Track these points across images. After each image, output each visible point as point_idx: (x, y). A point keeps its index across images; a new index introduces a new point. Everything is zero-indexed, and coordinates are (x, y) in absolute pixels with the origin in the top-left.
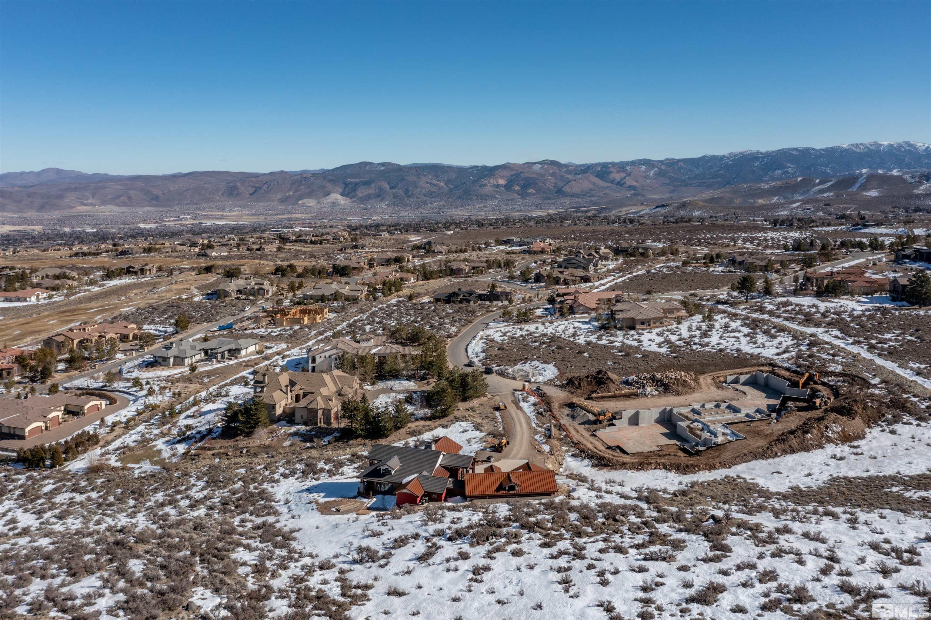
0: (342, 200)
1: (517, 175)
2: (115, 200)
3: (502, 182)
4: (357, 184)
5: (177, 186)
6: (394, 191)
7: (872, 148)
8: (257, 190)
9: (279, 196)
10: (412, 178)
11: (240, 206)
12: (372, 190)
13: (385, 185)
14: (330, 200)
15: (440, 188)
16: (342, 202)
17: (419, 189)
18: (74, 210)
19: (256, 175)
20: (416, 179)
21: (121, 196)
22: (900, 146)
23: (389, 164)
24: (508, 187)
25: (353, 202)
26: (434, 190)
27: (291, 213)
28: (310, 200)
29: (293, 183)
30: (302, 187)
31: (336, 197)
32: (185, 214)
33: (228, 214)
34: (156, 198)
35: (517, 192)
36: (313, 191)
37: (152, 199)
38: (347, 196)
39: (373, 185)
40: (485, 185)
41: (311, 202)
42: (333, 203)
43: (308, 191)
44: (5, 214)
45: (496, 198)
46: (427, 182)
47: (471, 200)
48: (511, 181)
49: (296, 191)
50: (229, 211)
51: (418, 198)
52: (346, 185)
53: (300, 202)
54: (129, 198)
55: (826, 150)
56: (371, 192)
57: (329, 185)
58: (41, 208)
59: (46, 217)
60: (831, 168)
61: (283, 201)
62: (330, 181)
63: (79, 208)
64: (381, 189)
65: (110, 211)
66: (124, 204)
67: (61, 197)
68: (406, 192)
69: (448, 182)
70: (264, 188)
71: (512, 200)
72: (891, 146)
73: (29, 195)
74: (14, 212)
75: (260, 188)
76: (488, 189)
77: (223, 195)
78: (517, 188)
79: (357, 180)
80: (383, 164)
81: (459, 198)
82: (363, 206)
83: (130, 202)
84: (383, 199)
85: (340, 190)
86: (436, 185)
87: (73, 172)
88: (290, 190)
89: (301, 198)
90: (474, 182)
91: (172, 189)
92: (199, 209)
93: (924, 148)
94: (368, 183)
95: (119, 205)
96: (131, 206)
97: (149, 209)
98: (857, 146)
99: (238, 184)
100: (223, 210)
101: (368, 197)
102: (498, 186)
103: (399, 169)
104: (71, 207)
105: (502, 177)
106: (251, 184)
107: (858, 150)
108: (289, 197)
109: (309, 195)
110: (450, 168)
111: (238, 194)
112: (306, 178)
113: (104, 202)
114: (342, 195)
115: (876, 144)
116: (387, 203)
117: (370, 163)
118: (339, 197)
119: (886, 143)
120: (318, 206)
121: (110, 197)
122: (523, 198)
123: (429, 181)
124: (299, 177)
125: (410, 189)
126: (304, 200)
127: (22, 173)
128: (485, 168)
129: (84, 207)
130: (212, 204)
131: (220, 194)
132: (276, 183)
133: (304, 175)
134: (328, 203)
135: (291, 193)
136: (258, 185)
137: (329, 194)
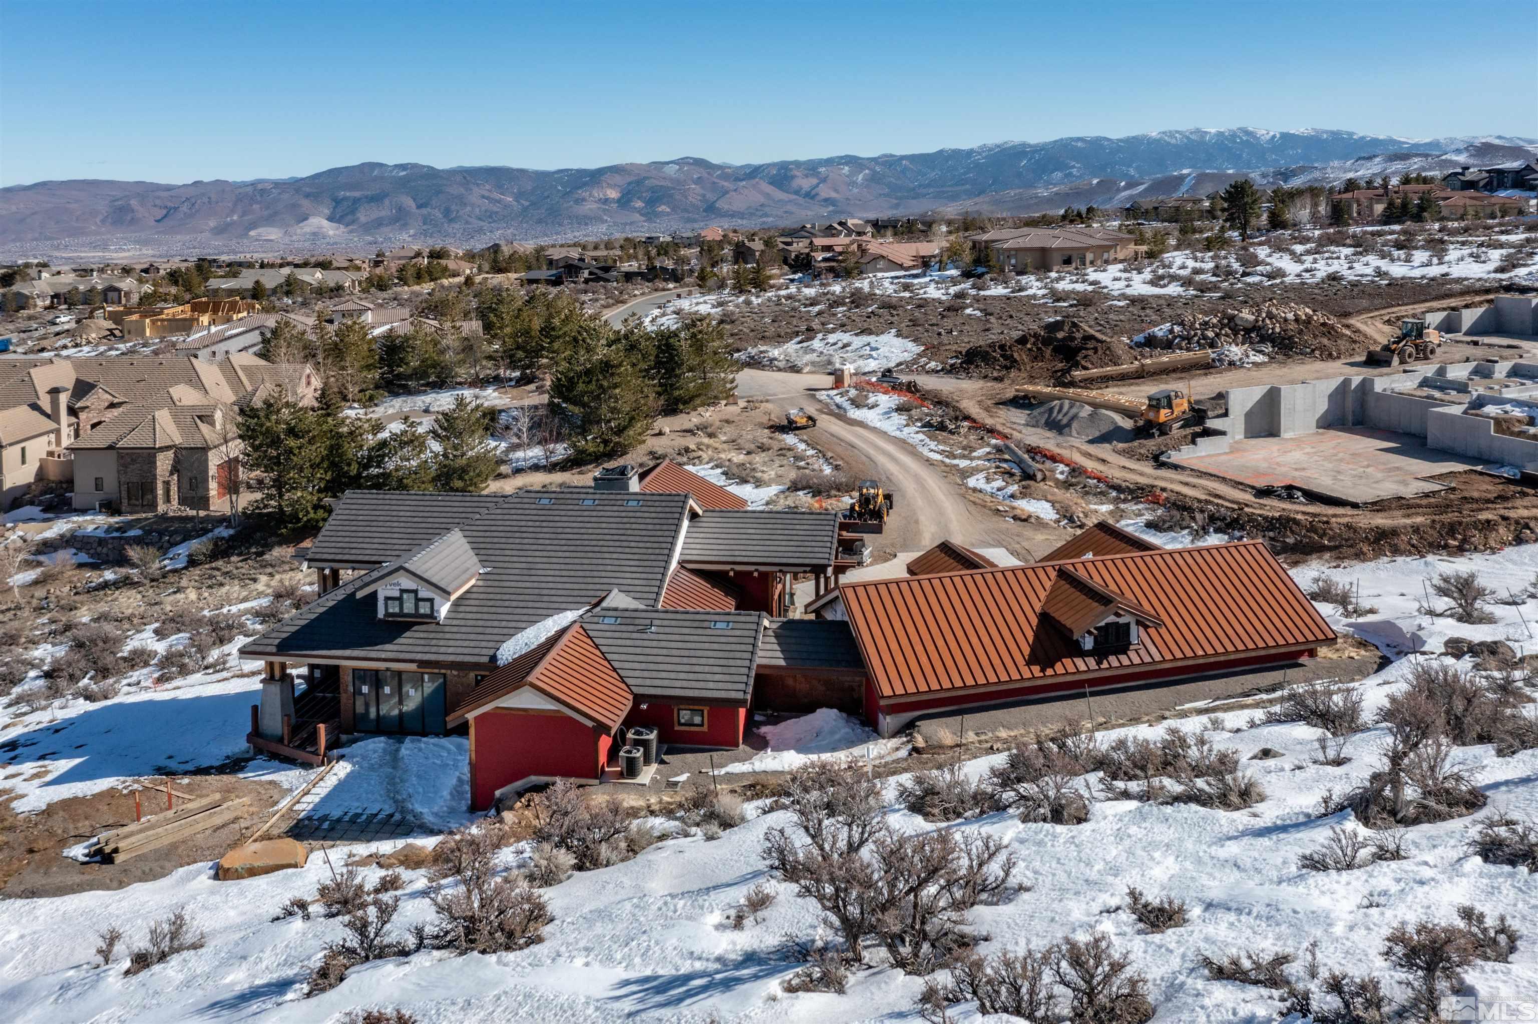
0: (331, 230)
1: (639, 182)
3: (613, 194)
4: (356, 201)
5: (14, 208)
6: (424, 211)
7: (1193, 137)
8: (169, 212)
9: (212, 223)
10: (455, 190)
11: (137, 242)
12: (384, 211)
13: (409, 203)
14: (307, 229)
15: (506, 206)
16: (331, 233)
17: (469, 208)
19: (169, 188)
20: (462, 190)
22: (1234, 135)
23: (415, 166)
24: (624, 202)
25: (351, 232)
26: (495, 209)
27: (237, 252)
28: (270, 229)
29: (239, 200)
30: (256, 207)
31: (319, 223)
32: (31, 257)
33: (115, 255)
35: (640, 211)
36: (276, 213)
38: (339, 221)
39: (387, 202)
40: (584, 200)
41: (273, 233)
42: (315, 234)
43: (266, 213)
45: (604, 222)
46: (483, 197)
47: (561, 225)
48: (629, 192)
49: (244, 214)
50: (119, 251)
51: (467, 222)
52: (337, 202)
53: (252, 233)
55: (1127, 140)
56: (383, 213)
57: (306, 203)
60: (1137, 168)
61: (219, 231)
62: (307, 196)
64: (400, 209)
68: (447, 212)
69: (518, 197)
70: (185, 208)
71: (632, 223)
72: (1220, 134)
75: (176, 209)
76: (590, 207)
77: (103, 221)
78: (639, 204)
79: (357, 194)
80: (403, 167)
81: (540, 221)
82: (370, 238)
84: (405, 226)
85: (327, 212)
86: (499, 201)
88: (233, 211)
89: (254, 225)
90: (566, 194)
92: (57, 248)
93: (1268, 137)
94: (376, 199)
98: (1171, 134)
99: (134, 203)
100: (105, 248)
101: (379, 223)
102: (606, 201)
103: (431, 173)
105: (612, 186)
106: (158, 202)
107: (1173, 141)
108: (233, 223)
109: (270, 220)
110: (522, 171)
111: (133, 221)
112: (263, 192)
114: (330, 219)
115: (1198, 131)
116: (412, 232)
117: (381, 165)
118: (325, 223)
119: (1213, 131)
120: (287, 240)
122: (649, 220)
123: (487, 194)
124: (249, 189)
125: (453, 207)
126: (260, 230)
128: (582, 173)
130: (83, 239)
131: (98, 220)
132: (206, 200)
133: (260, 187)
134: (305, 234)
135: (235, 218)
136: (169, 204)
137: (306, 219)
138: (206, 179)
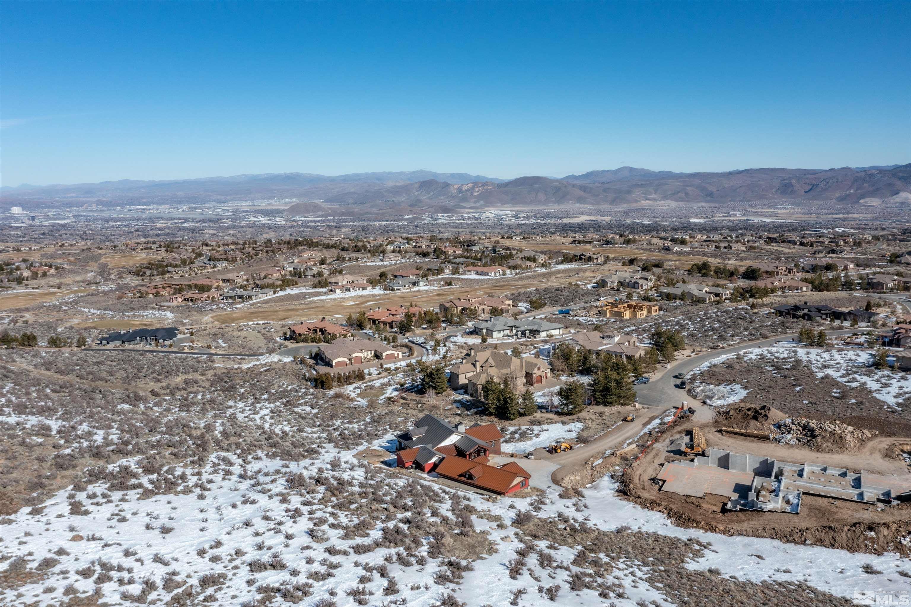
2: (674, 195)
5: (732, 183)
8: (813, 188)
9: (837, 194)
11: (793, 204)
14: (898, 200)
18: (638, 204)
19: (814, 172)
21: (679, 192)
27: (848, 213)
28: (873, 199)
29: (856, 180)
30: (866, 185)
31: (907, 196)
32: (735, 210)
33: (779, 211)
34: (711, 194)
36: (878, 189)
37: (707, 195)
41: (875, 202)
42: (902, 203)
43: (871, 189)
44: (586, 206)
49: (858, 189)
50: (781, 209)
53: (862, 201)
54: (686, 194)
57: (899, 184)
58: (613, 202)
59: (615, 209)
61: (842, 199)
62: (900, 178)
63: (643, 202)
65: (669, 206)
66: (681, 200)
67: (629, 192)
70: (822, 185)
73: (605, 190)
74: (593, 204)
75: (817, 185)
77: (776, 192)
83: (687, 198)
87: (643, 170)
88: (851, 188)
89: (863, 196)
91: (726, 186)
92: (751, 206)
95: (677, 201)
96: (688, 201)
97: (703, 204)
99: (793, 181)
100: (775, 208)
104: (637, 201)
106: (807, 181)
108: (849, 195)
109: (873, 193)
111: (792, 192)
112: (871, 176)
113: (665, 197)
120: (883, 206)
121: (670, 192)
124: (862, 174)
126: (867, 199)
127: (604, 171)
129: (647, 201)
130: (765, 201)
131: (774, 191)
132: (835, 180)
133: (869, 172)
134: (896, 203)
135: (852, 191)
136: (814, 183)
137: (898, 193)
138: (837, 167)
